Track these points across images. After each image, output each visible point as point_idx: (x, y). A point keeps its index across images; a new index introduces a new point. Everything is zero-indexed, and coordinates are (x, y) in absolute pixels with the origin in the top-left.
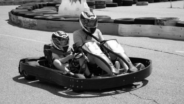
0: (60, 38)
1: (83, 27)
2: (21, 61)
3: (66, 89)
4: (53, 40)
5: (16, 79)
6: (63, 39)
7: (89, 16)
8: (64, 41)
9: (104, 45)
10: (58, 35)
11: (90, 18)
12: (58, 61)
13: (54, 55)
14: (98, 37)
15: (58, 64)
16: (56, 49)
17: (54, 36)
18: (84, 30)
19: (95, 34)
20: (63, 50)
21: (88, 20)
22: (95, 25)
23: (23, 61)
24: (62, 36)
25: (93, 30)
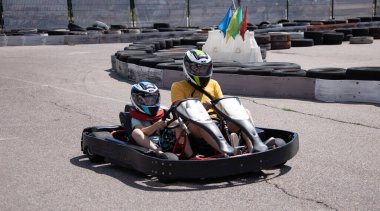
0: (143, 94)
1: (188, 77)
2: (85, 130)
3: (150, 178)
4: (133, 96)
5: (75, 161)
6: (150, 95)
7: (199, 58)
8: (151, 99)
9: (216, 106)
10: (140, 88)
11: (199, 61)
12: (139, 132)
13: (134, 122)
14: (212, 95)
15: (139, 136)
16: (138, 111)
17: (134, 91)
18: (189, 81)
19: (208, 89)
20: (148, 113)
21: (197, 64)
22: (208, 73)
23: (89, 131)
24: (147, 91)
25: (205, 82)
